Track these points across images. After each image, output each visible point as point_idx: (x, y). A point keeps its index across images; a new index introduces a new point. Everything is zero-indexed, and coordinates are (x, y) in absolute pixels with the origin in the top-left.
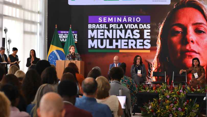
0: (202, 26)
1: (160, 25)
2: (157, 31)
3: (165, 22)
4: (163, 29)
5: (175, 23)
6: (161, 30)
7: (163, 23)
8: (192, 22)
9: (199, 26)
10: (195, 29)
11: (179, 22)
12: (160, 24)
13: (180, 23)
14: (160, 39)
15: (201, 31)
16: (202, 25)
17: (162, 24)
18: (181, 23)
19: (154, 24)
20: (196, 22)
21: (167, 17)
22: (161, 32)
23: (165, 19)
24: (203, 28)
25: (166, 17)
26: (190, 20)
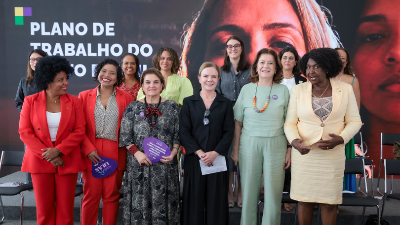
0: (286, 32)
1: (186, 29)
2: (178, 43)
3: (197, 23)
4: (192, 38)
5: (222, 25)
6: (190, 42)
7: (193, 24)
8: (265, 21)
9: (279, 32)
10: (270, 37)
11: (232, 21)
12: (186, 27)
13: (234, 23)
14: (186, 62)
15: (285, 42)
16: (288, 28)
17: (190, 26)
18: (237, 24)
19: (171, 28)
20: (274, 21)
21: (203, 10)
22: (188, 46)
23: (199, 15)
24: (289, 36)
25: (200, 10)
26: (259, 16)
